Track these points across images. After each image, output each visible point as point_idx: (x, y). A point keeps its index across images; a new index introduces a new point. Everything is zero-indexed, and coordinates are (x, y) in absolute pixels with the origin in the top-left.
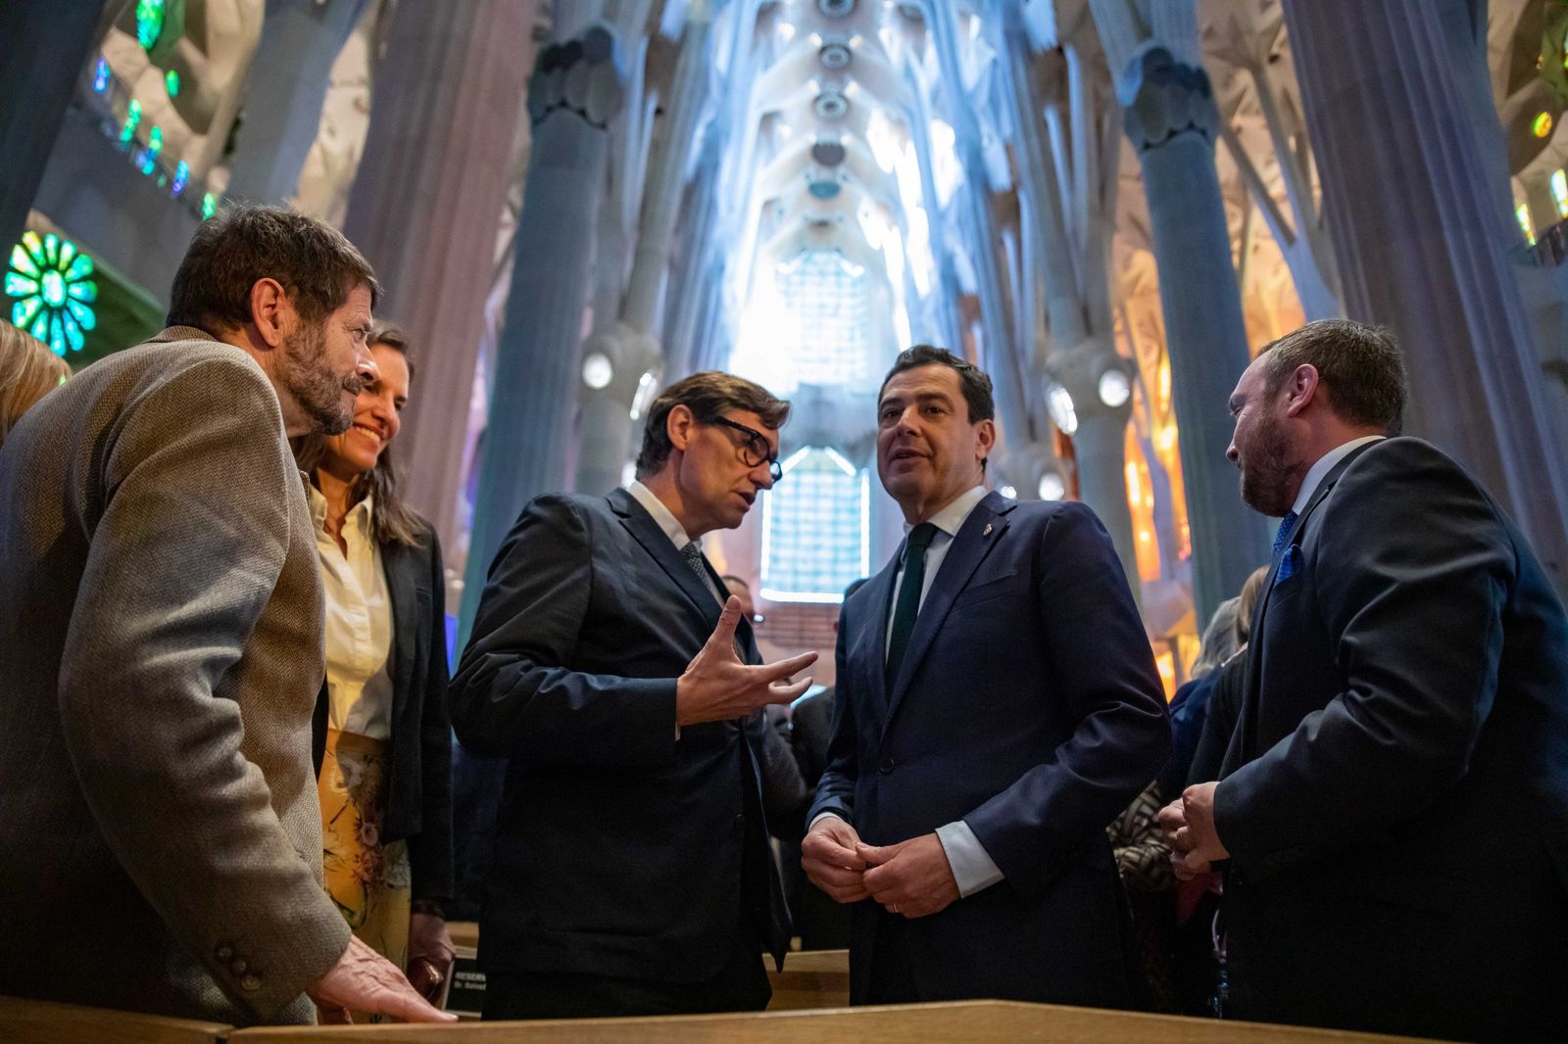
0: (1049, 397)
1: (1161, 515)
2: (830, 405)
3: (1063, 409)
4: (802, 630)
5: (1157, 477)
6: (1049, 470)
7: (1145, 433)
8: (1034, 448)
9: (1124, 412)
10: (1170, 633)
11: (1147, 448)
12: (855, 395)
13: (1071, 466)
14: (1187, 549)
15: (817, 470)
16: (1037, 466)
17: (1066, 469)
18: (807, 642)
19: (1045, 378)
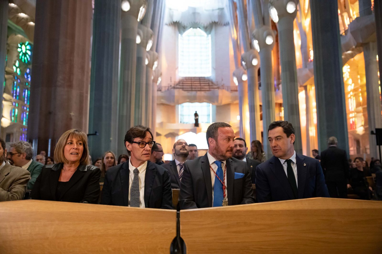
0: (270, 10)
1: (304, 48)
2: (198, 13)
3: (274, 15)
4: (192, 86)
5: (303, 35)
6: (269, 34)
7: (300, 21)
8: (264, 27)
9: (294, 15)
10: (305, 84)
11: (300, 26)
12: (207, 10)
13: (276, 32)
14: (312, 58)
15: (195, 35)
16: (265, 33)
17: (274, 33)
18: (193, 89)
19: (269, 4)
